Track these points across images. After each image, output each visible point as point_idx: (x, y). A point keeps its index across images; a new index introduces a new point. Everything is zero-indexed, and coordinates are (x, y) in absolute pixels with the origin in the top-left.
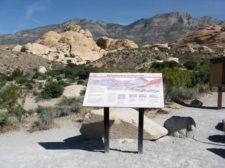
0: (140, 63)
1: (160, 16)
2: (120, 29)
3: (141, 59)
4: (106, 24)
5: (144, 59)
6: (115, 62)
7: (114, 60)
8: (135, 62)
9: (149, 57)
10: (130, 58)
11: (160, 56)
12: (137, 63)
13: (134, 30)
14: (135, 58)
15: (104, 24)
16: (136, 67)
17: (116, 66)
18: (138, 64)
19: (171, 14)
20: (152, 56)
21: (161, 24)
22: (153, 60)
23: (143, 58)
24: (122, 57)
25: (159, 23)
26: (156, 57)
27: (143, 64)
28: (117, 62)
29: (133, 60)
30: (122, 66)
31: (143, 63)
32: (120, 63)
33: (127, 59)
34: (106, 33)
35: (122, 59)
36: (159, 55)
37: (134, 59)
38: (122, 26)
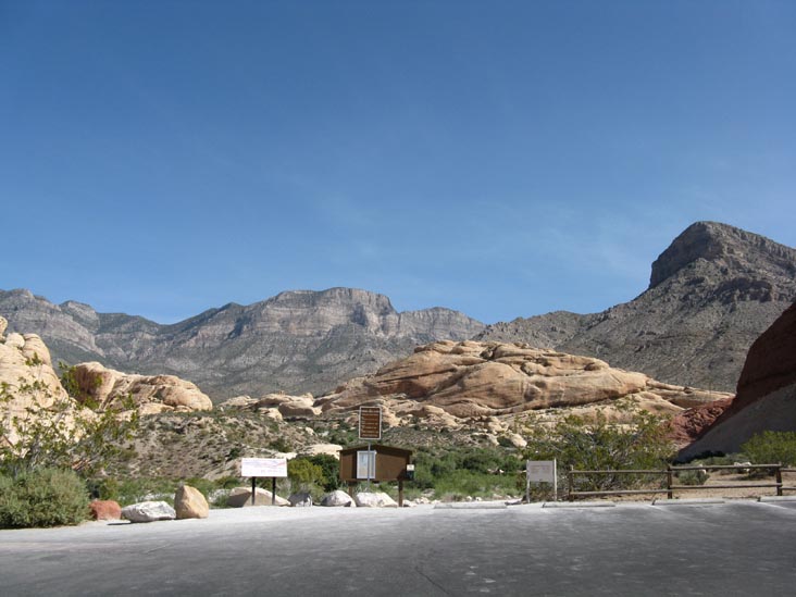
0: (219, 462)
1: (288, 297)
2: (148, 337)
3: (224, 447)
4: (97, 314)
5: (233, 446)
6: (136, 455)
7: (132, 447)
8: (204, 458)
9: (250, 441)
10: (187, 444)
11: (286, 438)
12: (210, 461)
13: (197, 341)
14: (203, 443)
15: (91, 315)
16: (205, 473)
17: (138, 469)
18: (215, 462)
19: (328, 295)
20: (260, 438)
21: (292, 324)
22: (264, 450)
23: (230, 442)
24: (160, 440)
25: (284, 323)
26: (272, 440)
27: (231, 463)
28: (140, 456)
29: (197, 451)
30: (158, 469)
31: (229, 460)
32: (151, 457)
33: (176, 447)
34: (95, 348)
35: (158, 446)
36: (281, 435)
37: (201, 445)
38: (157, 325)
